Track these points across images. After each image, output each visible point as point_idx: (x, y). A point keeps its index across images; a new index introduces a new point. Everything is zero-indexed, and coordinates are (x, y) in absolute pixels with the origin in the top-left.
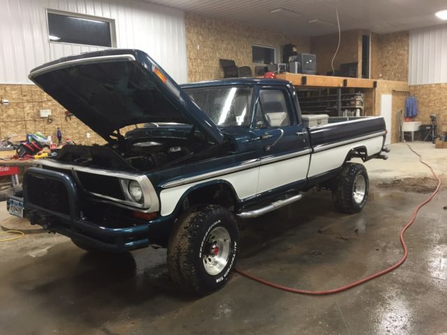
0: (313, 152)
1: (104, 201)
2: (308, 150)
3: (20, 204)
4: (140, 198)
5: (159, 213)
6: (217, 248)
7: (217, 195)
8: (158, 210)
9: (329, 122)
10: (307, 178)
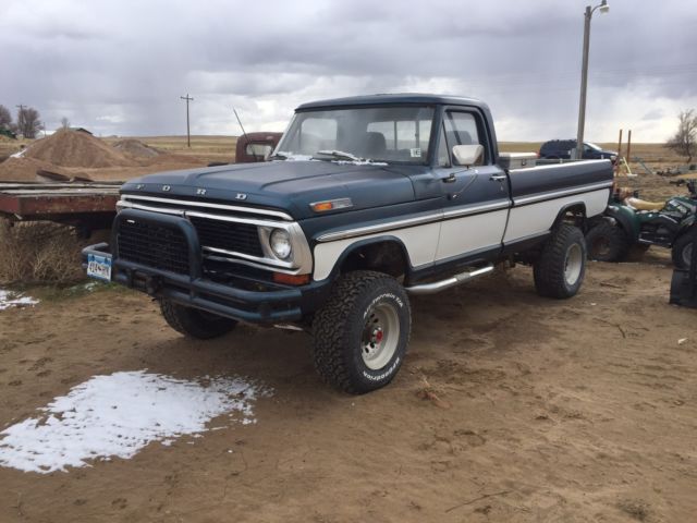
0: (512, 206)
1: (231, 260)
2: (507, 203)
3: (106, 261)
4: (286, 254)
5: (311, 276)
6: (380, 333)
7: (378, 260)
8: (310, 271)
9: (538, 163)
10: (502, 244)
